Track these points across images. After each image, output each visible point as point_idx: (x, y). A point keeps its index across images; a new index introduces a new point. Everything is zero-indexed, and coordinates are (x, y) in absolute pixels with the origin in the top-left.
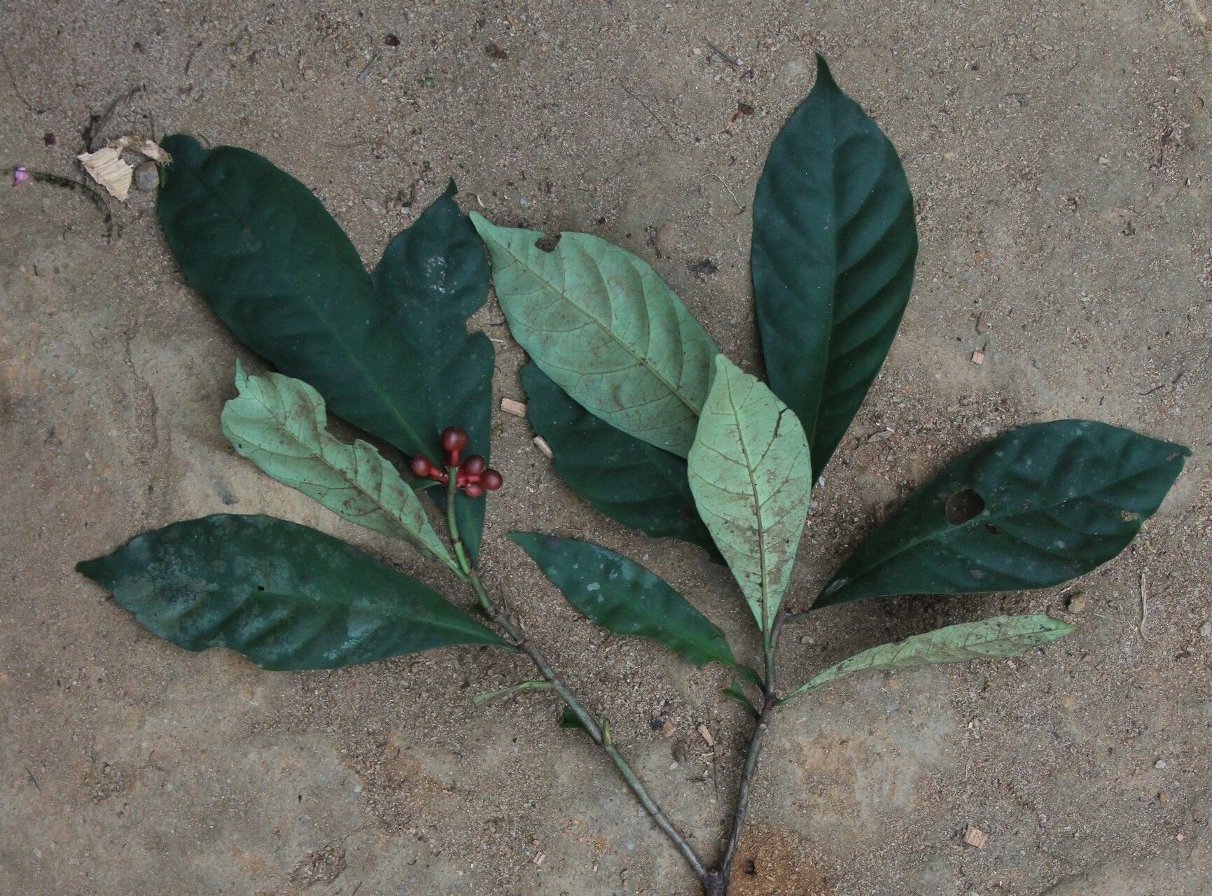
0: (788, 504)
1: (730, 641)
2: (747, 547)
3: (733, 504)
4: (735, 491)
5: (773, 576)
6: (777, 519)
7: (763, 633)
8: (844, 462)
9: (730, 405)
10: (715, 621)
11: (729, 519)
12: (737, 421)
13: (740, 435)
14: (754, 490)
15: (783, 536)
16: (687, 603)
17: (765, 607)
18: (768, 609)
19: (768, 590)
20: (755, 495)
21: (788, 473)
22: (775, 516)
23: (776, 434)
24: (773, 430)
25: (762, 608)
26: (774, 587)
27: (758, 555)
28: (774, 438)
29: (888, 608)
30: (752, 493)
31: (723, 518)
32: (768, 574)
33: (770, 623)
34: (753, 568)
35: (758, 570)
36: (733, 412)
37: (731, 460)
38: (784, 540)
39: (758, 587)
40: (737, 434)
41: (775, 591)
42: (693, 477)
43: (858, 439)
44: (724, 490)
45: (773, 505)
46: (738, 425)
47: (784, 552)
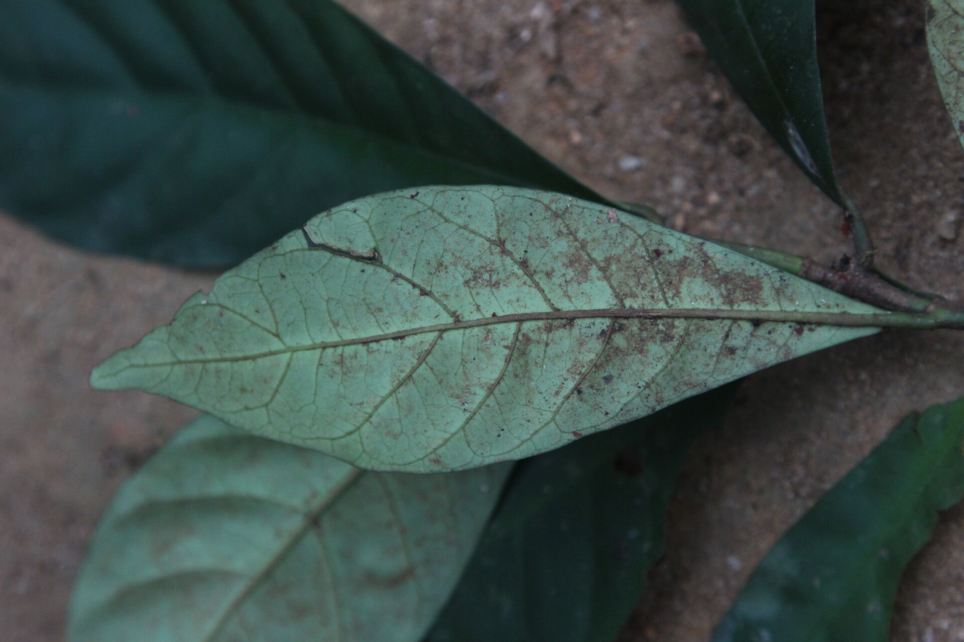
0: (562, 246)
1: (930, 399)
2: (655, 348)
3: (535, 372)
4: (501, 364)
5: (738, 294)
6: (594, 272)
7: (887, 329)
8: (597, 112)
9: (260, 361)
10: (883, 427)
11: (571, 385)
12: (313, 348)
13: (353, 342)
14: (507, 319)
15: (641, 263)
16: (840, 486)
17: (814, 318)
18: (823, 310)
19: (773, 308)
20: (520, 319)
21: (479, 240)
22: (586, 279)
23: (373, 259)
24: (360, 265)
25: (820, 324)
26: (766, 292)
27: (680, 324)
28: (381, 265)
29: (909, 40)
30: (513, 326)
31: (567, 397)
32: (731, 303)
33: (859, 309)
34: (713, 338)
35: (718, 329)
36: (286, 357)
37: (414, 370)
38: (651, 261)
39: (762, 331)
40: (349, 350)
41: (779, 292)
42: (437, 461)
43: (552, 80)
44: (491, 390)
45: (556, 280)
46: (324, 347)
47: (684, 264)
